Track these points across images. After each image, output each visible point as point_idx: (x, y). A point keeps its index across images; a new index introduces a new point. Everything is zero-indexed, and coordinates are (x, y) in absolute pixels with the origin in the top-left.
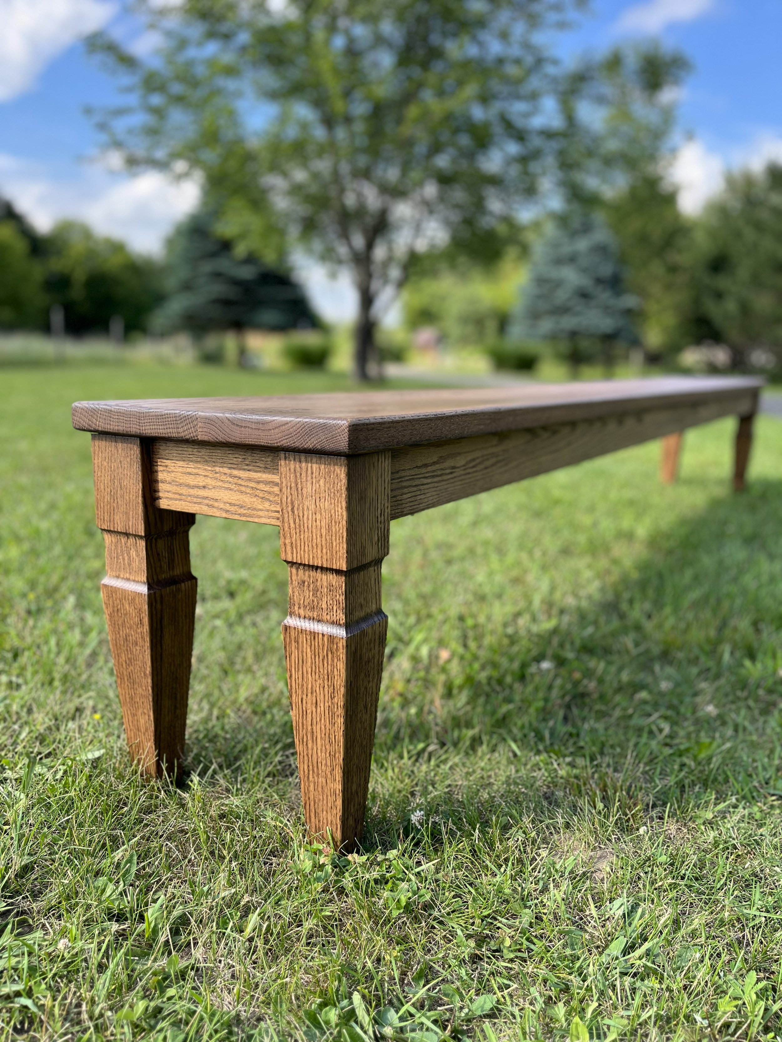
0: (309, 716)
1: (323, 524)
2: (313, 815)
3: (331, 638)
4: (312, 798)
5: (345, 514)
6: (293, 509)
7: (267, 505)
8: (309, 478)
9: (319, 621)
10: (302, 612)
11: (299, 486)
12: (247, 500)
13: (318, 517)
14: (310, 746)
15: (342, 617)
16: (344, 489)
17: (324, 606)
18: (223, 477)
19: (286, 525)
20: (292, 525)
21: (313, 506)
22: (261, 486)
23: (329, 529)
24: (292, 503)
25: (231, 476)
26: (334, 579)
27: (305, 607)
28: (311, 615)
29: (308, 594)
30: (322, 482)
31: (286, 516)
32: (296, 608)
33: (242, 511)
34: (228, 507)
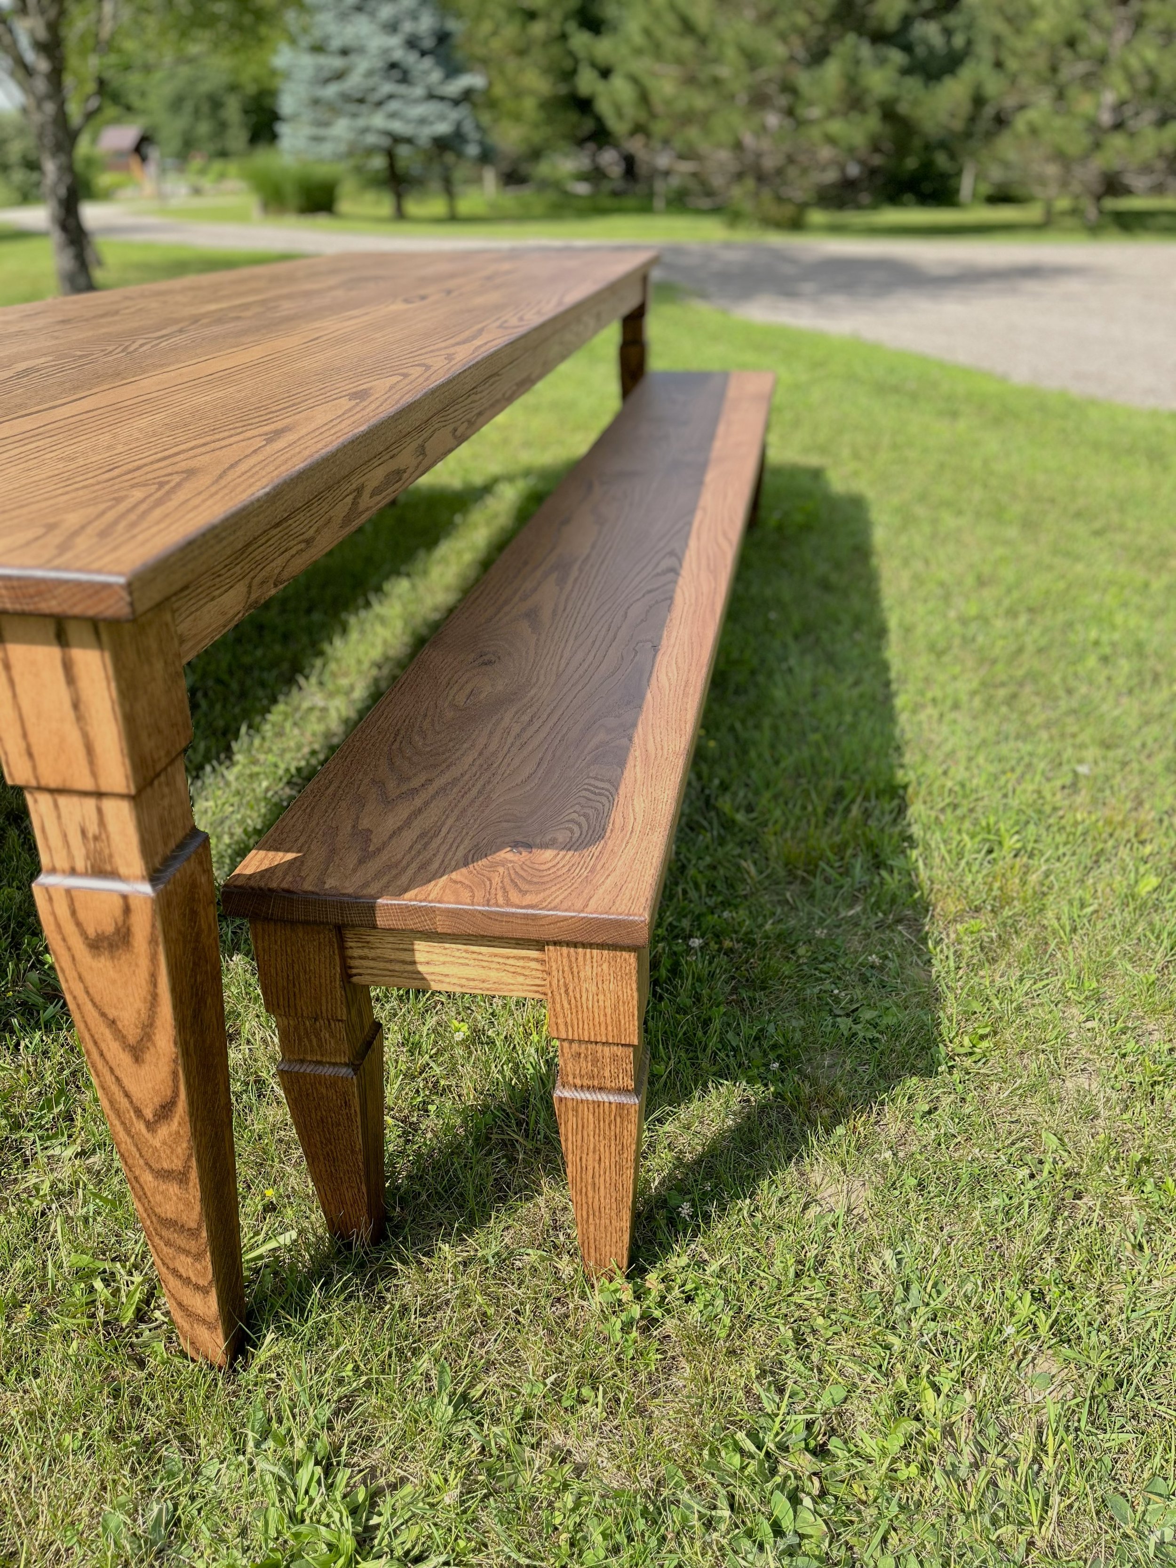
0: (590, 1172)
1: (608, 1004)
2: (592, 1251)
3: (620, 1106)
4: (592, 1237)
5: (635, 995)
6: (566, 991)
7: (521, 979)
8: (588, 962)
9: (600, 1089)
10: (578, 1082)
11: (575, 970)
12: (493, 975)
13: (601, 997)
14: (590, 1194)
15: (631, 1084)
16: (634, 972)
17: (607, 1074)
18: (458, 954)
19: (558, 1006)
20: (566, 1005)
21: (594, 988)
22: (511, 961)
23: (616, 1008)
24: (566, 985)
25: (466, 951)
26: (619, 1051)
27: (581, 1077)
28: (590, 1083)
29: (586, 1066)
30: (605, 966)
31: (558, 998)
32: (570, 1078)
33: (486, 985)
34: (464, 982)
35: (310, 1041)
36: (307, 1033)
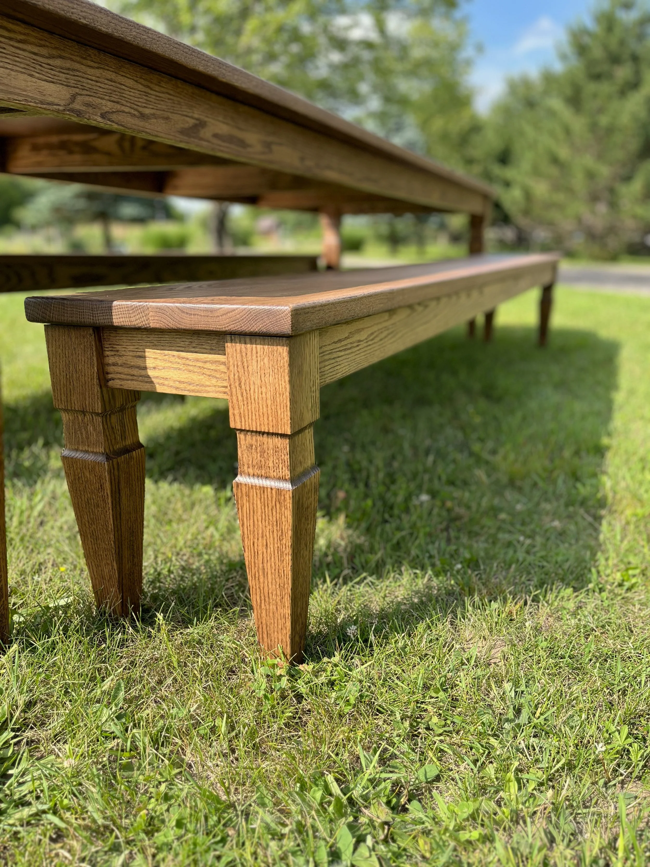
0: (261, 556)
1: (268, 396)
2: (265, 636)
3: (279, 491)
4: (264, 622)
5: (288, 386)
6: (240, 384)
7: (214, 381)
8: (254, 357)
9: (266, 478)
10: (251, 471)
11: (245, 364)
12: (195, 377)
13: (264, 390)
14: (261, 580)
15: (287, 473)
16: (286, 365)
17: (271, 465)
18: (172, 359)
19: (234, 398)
20: (240, 398)
21: (259, 381)
22: (208, 365)
23: (274, 400)
24: (239, 379)
25: (179, 357)
26: (278, 441)
27: (253, 466)
28: (259, 472)
29: (257, 457)
30: (266, 360)
31: (234, 390)
32: (246, 467)
33: (191, 387)
34: (177, 384)
35: (82, 434)
36: (79, 427)
